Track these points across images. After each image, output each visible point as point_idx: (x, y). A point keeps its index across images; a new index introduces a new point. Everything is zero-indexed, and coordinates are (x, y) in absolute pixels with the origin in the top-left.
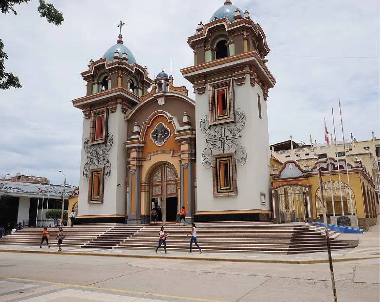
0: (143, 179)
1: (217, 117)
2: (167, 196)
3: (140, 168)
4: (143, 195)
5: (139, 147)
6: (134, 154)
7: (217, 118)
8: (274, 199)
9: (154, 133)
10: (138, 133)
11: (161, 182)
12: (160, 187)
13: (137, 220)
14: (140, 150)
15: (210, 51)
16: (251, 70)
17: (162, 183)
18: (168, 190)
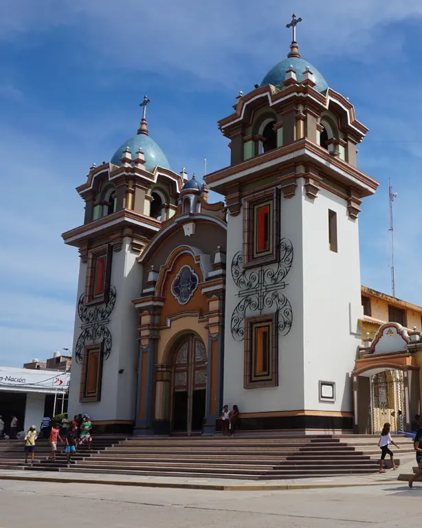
0: (160, 360)
1: (255, 254)
2: (194, 388)
3: (155, 341)
4: (160, 386)
5: (155, 307)
6: (146, 319)
7: (255, 256)
8: (355, 393)
9: (177, 282)
10: (154, 283)
11: (188, 364)
12: (186, 373)
13: (148, 428)
14: (155, 311)
15: (251, 142)
16: (307, 171)
17: (188, 366)
18: (196, 379)
